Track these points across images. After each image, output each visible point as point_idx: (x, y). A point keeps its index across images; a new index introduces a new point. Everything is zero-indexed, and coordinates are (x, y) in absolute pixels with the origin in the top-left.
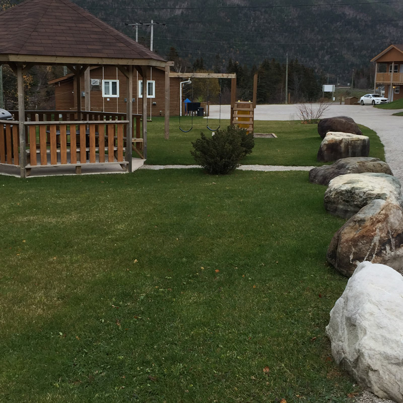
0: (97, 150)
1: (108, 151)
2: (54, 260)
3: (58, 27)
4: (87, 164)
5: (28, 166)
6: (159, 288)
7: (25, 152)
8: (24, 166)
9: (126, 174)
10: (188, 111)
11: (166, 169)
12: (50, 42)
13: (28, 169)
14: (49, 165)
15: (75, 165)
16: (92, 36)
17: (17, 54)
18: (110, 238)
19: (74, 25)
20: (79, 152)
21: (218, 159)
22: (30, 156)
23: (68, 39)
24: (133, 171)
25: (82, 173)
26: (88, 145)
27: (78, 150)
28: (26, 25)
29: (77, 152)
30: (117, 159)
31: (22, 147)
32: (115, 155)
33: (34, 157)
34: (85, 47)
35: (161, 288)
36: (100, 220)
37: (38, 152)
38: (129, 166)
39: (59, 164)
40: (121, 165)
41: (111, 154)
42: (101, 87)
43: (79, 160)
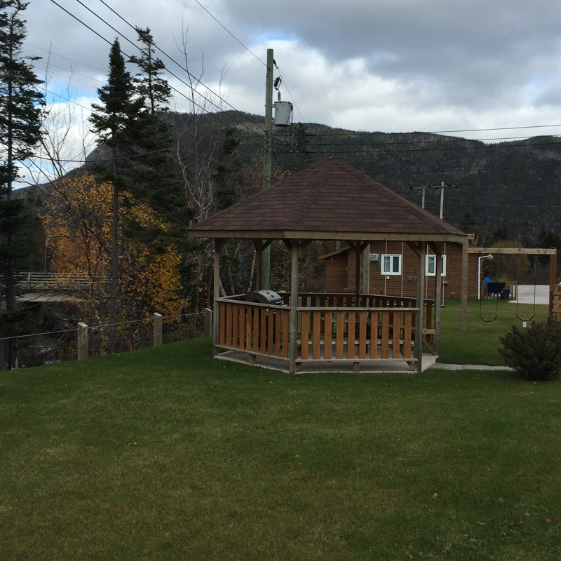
0: (379, 343)
1: (392, 345)
2: (333, 484)
3: (340, 199)
4: (367, 360)
5: (299, 360)
6: (469, 538)
7: (296, 343)
8: (294, 360)
9: (414, 374)
10: (489, 292)
11: (466, 370)
12: (331, 215)
13: (298, 364)
14: (322, 359)
15: (352, 360)
16: (379, 208)
17: (294, 230)
18: (400, 461)
19: (357, 195)
20: (358, 345)
21: (537, 360)
22: (300, 347)
23: (351, 211)
24: (422, 371)
25: (361, 370)
26: (368, 337)
27: (357, 343)
28: (304, 197)
29: (356, 345)
30: (403, 355)
31: (292, 337)
32: (400, 351)
33: (305, 349)
34: (370, 220)
35: (472, 538)
36: (387, 436)
37: (310, 343)
38: (419, 364)
39: (333, 359)
40: (408, 362)
41: (397, 348)
42: (380, 263)
43: (358, 354)
